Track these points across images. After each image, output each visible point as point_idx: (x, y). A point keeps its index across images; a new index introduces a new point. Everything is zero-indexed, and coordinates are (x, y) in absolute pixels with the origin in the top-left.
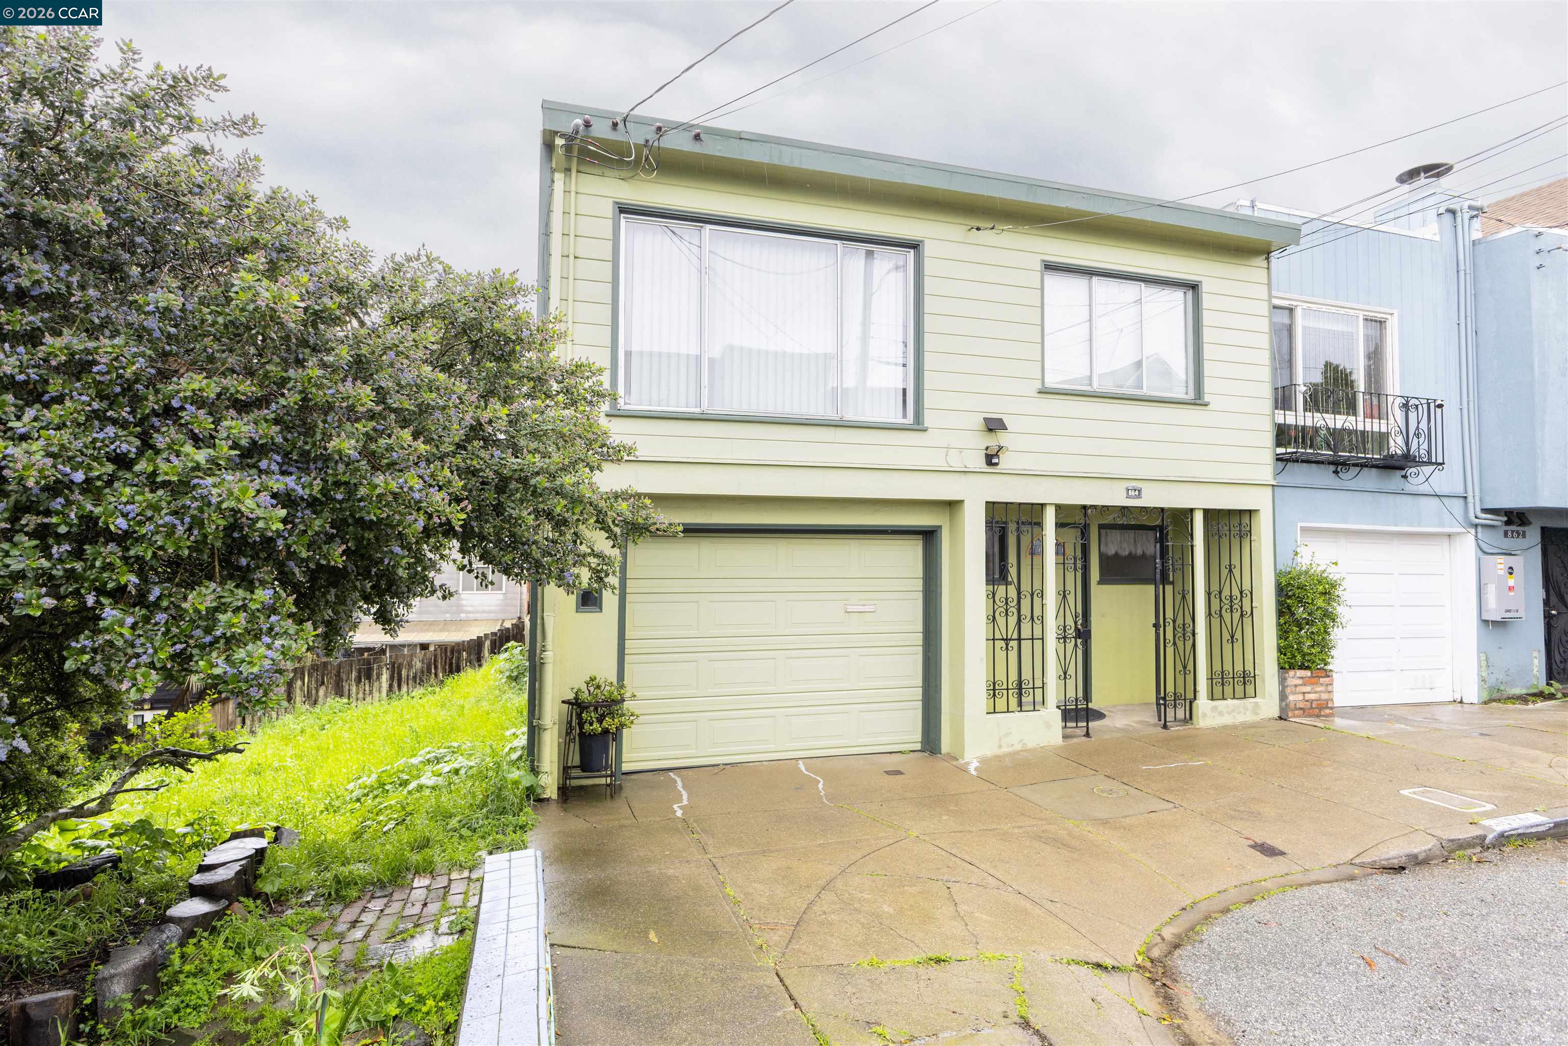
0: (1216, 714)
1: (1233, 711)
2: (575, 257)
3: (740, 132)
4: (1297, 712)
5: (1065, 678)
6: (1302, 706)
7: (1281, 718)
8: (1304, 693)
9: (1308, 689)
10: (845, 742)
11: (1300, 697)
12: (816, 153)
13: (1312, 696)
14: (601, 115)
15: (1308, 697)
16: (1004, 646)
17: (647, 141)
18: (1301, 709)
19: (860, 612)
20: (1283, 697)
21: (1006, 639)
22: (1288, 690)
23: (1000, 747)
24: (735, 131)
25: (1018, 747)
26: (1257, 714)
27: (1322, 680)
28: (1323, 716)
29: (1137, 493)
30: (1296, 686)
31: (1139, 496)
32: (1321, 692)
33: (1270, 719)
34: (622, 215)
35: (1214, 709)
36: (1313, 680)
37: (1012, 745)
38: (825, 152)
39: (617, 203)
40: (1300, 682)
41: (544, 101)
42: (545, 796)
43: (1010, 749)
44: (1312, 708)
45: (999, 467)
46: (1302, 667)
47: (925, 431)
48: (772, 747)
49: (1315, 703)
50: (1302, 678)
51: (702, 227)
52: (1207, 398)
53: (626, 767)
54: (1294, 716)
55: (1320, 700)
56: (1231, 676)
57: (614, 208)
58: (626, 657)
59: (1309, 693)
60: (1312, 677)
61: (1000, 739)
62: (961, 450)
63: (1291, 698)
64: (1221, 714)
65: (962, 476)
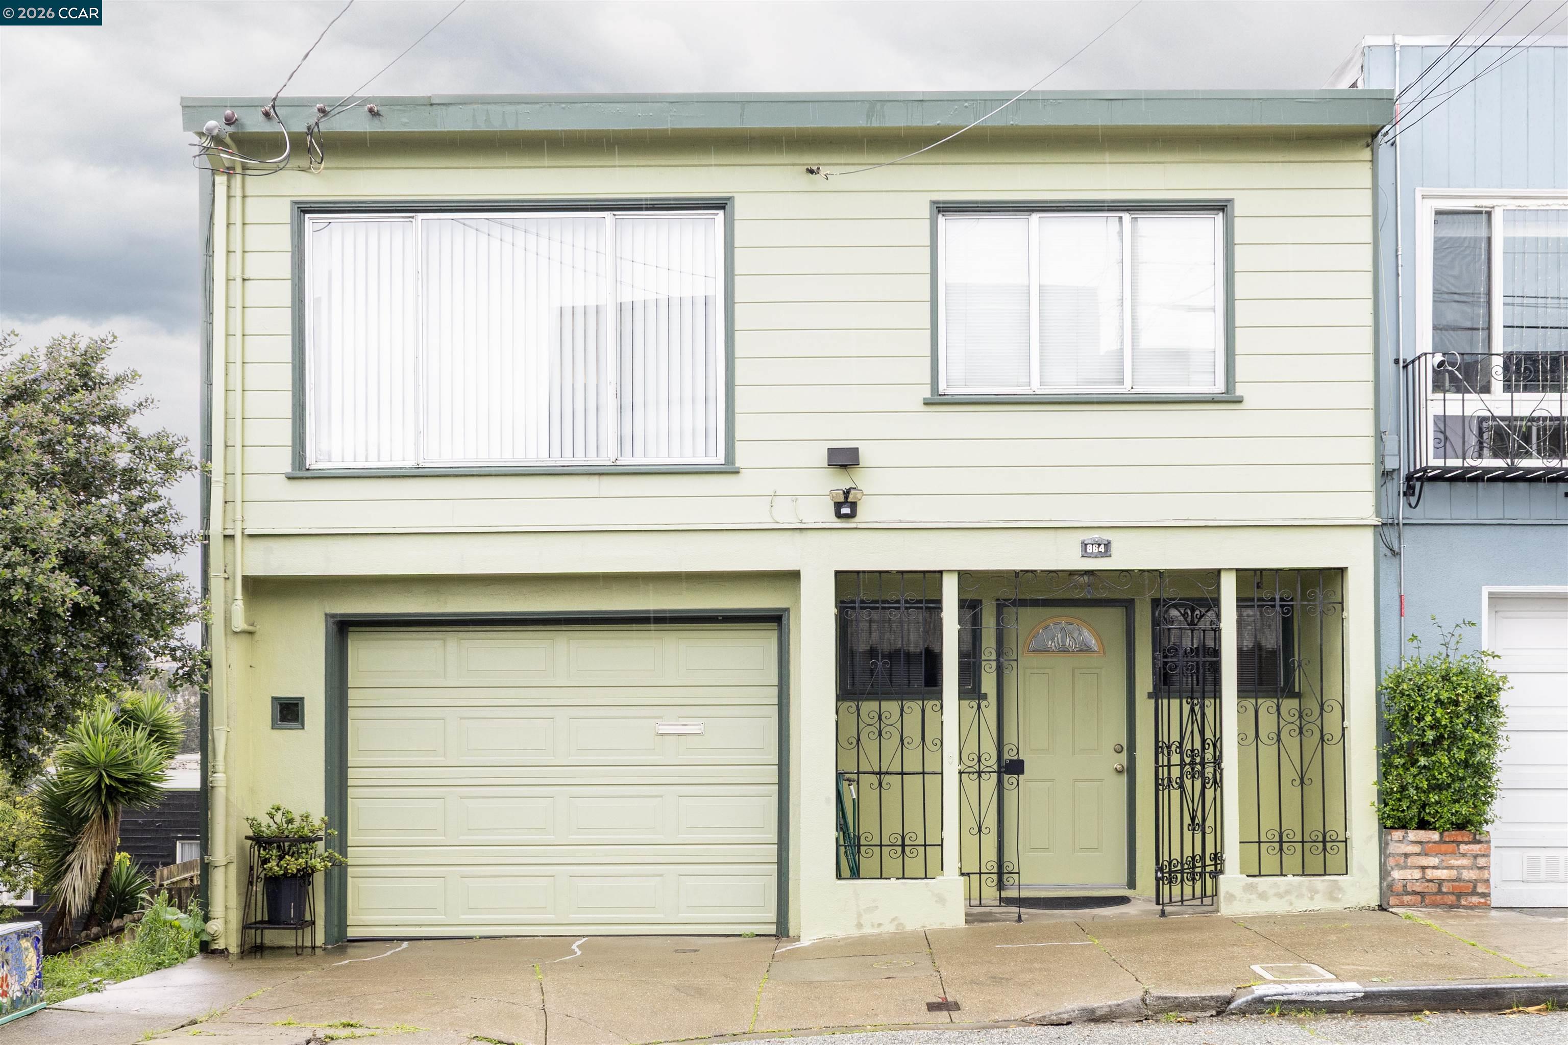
0: (1254, 896)
1: (1288, 892)
2: (244, 280)
3: (430, 98)
4: (1407, 898)
5: (980, 830)
6: (1418, 889)
7: (1381, 908)
8: (1423, 868)
9: (1434, 861)
10: (659, 917)
11: (1417, 874)
12: (537, 106)
13: (1442, 874)
14: (250, 104)
15: (1430, 874)
16: (877, 784)
17: (309, 128)
18: (1415, 893)
19: (679, 735)
20: (1384, 873)
21: (880, 773)
22: (1391, 862)
23: (860, 926)
24: (423, 97)
25: (889, 928)
26: (1334, 899)
27: (1463, 848)
28: (1465, 907)
29: (1102, 548)
30: (1406, 855)
31: (1107, 554)
32: (1464, 867)
33: (1361, 909)
34: (307, 216)
35: (1249, 888)
36: (1444, 847)
37: (880, 925)
38: (550, 104)
39: (296, 203)
40: (1417, 849)
41: (182, 98)
42: (216, 947)
43: (876, 931)
44: (1440, 892)
45: (856, 519)
46: (1423, 825)
47: (738, 472)
48: (550, 917)
49: (1445, 884)
50: (1420, 843)
51: (413, 217)
52: (1240, 390)
53: (352, 933)
54: (1402, 905)
55: (1458, 879)
56: (1298, 838)
57: (292, 210)
58: (350, 790)
59: (1434, 868)
60: (1442, 841)
61: (859, 915)
62: (795, 497)
63: (1396, 874)
64: (1263, 896)
65: (797, 534)
